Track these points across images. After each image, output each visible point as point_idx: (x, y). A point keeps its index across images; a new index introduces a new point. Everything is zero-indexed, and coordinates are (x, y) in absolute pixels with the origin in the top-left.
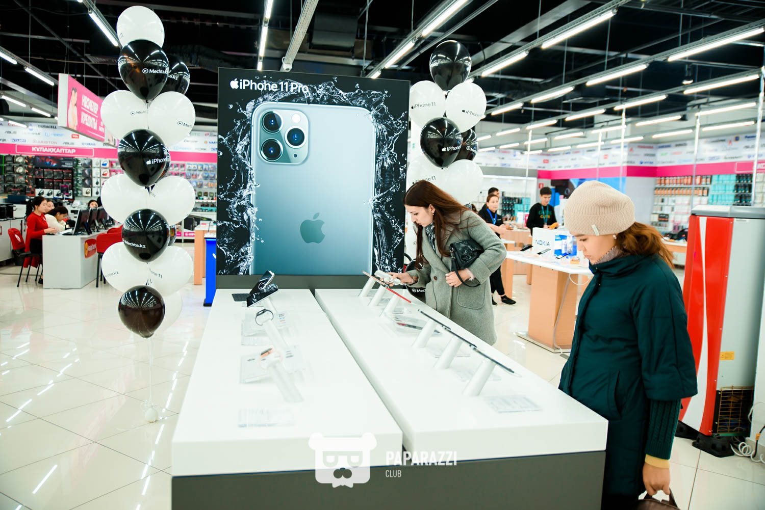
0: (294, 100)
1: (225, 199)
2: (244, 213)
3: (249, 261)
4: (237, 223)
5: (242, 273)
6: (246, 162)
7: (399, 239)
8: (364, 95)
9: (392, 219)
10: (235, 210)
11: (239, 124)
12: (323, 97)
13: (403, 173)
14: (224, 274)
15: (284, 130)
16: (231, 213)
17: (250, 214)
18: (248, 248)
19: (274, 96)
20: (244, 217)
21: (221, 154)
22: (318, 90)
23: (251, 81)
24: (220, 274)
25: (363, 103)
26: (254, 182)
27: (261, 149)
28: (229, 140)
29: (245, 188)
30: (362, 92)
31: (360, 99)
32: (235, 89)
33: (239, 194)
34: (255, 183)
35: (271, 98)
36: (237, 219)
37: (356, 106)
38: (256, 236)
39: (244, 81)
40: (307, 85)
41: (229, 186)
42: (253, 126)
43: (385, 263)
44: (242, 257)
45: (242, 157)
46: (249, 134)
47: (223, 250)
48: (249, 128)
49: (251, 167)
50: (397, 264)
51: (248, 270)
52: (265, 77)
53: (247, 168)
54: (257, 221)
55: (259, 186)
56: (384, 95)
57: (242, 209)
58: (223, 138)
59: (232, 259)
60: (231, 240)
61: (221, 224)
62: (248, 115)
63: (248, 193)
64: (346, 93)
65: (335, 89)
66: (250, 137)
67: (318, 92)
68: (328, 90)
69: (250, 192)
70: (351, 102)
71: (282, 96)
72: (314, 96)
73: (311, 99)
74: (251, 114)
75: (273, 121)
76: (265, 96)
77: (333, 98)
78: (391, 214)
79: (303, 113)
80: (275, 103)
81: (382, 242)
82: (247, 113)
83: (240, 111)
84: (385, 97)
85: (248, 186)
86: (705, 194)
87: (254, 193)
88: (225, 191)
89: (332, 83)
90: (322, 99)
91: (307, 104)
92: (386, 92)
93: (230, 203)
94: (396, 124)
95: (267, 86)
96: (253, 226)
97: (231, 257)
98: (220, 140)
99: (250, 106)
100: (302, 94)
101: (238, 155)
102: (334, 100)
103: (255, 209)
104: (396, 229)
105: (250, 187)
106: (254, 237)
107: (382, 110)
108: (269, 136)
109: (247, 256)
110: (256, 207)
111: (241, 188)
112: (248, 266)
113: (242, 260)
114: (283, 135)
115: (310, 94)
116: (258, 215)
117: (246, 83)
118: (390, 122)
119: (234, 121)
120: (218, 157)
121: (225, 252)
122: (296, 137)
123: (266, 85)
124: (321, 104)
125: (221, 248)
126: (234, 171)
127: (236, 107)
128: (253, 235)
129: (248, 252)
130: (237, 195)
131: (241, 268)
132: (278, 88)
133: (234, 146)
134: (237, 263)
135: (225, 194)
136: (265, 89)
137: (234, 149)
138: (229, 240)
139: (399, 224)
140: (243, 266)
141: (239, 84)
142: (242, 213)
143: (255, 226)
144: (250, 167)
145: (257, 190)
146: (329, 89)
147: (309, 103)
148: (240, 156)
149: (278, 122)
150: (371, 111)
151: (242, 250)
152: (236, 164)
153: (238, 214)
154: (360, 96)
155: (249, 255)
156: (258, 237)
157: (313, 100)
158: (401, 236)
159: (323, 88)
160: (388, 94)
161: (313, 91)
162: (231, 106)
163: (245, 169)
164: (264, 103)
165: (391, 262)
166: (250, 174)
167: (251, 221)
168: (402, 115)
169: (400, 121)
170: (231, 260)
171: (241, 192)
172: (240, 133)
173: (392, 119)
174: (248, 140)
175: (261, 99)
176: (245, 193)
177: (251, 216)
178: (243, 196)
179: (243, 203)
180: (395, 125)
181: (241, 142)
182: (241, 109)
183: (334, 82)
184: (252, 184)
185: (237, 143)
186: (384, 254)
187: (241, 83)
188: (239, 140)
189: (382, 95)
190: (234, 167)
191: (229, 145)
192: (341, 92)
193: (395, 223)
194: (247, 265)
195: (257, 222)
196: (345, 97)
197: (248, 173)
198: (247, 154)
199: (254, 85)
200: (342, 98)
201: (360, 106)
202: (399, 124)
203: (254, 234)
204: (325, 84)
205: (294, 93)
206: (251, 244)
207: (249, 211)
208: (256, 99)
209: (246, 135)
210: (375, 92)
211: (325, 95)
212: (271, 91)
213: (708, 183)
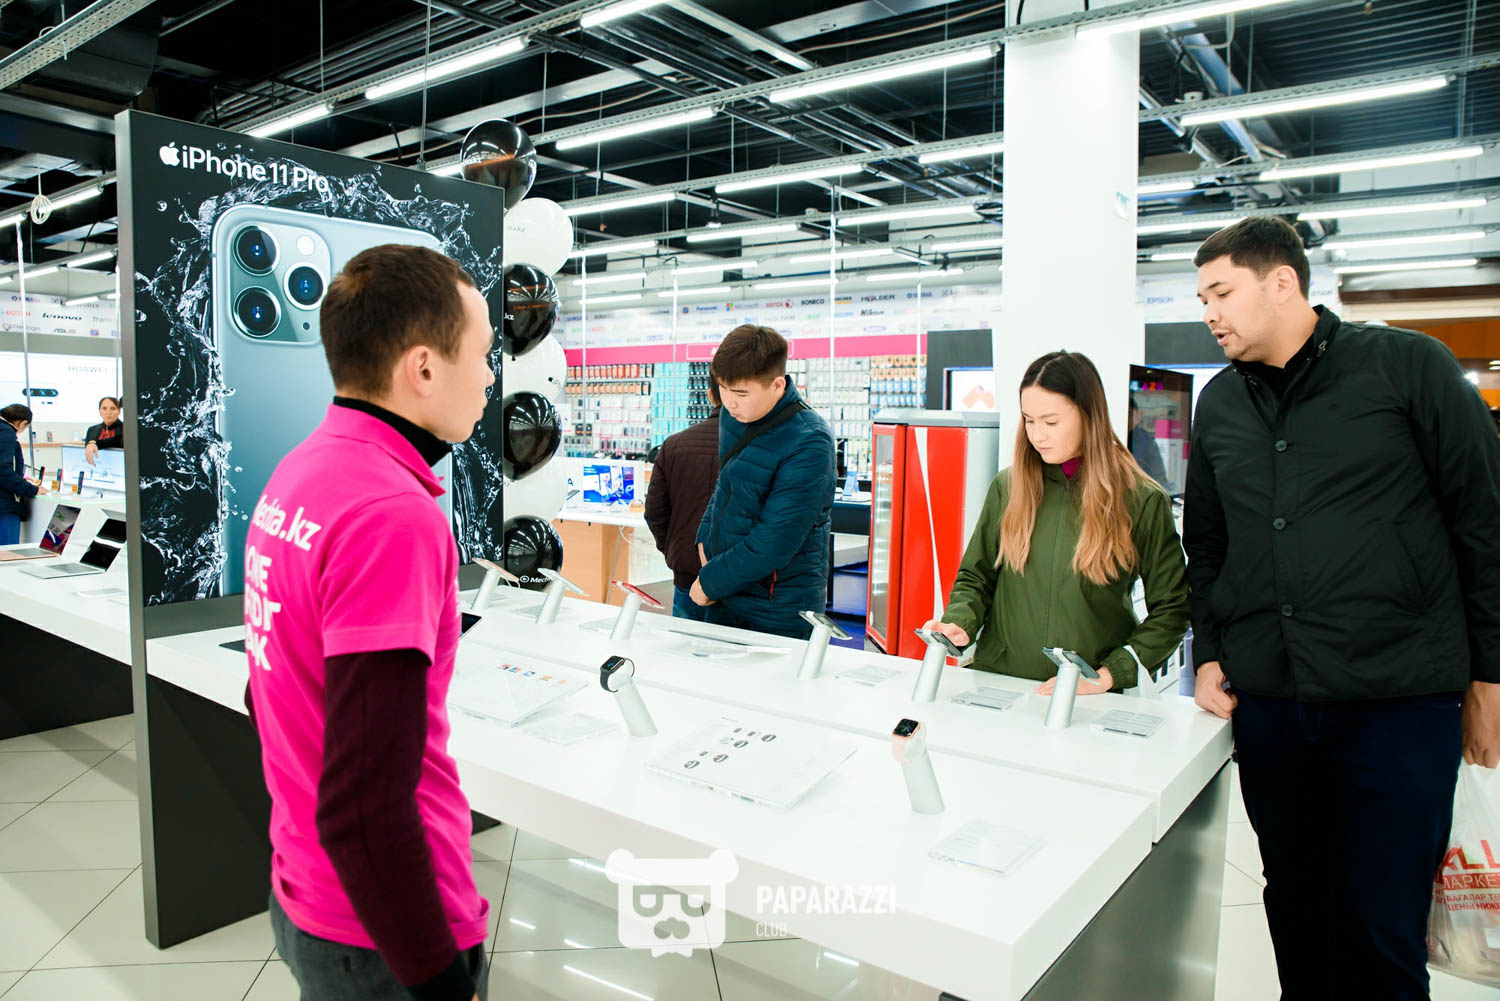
0: (300, 206)
1: (156, 425)
2: (202, 456)
3: (218, 565)
4: (187, 480)
5: (203, 595)
6: (202, 338)
7: (494, 490)
8: (429, 208)
9: (483, 453)
10: (182, 450)
11: (182, 250)
12: (356, 203)
13: (496, 364)
14: (164, 602)
15: (283, 268)
16: (173, 457)
17: (216, 456)
18: (215, 534)
19: (259, 192)
20: (203, 466)
21: (143, 317)
22: (347, 188)
23: (209, 152)
24: (154, 603)
25: (428, 225)
26: (222, 384)
27: (234, 308)
28: (161, 286)
29: (201, 397)
30: (427, 201)
31: (422, 215)
32: (170, 166)
33: (188, 413)
34: (224, 387)
35: (252, 195)
36: (187, 470)
37: (416, 228)
38: (231, 507)
39: (193, 150)
40: (325, 176)
41: (165, 393)
42: (215, 256)
43: (473, 539)
44: (202, 557)
45: (192, 326)
46: (208, 273)
47: (157, 545)
48: (206, 260)
49: (215, 349)
50: (493, 540)
51: (217, 585)
52: (239, 146)
53: (204, 351)
54: (231, 473)
55: (232, 393)
56: (463, 211)
57: (196, 447)
58: (148, 281)
59: (179, 564)
60: (176, 520)
61: (149, 485)
62: (204, 230)
63: (210, 410)
64: (398, 201)
65: (378, 190)
66: (209, 281)
67: (347, 193)
68: (365, 191)
69: (212, 406)
70: (408, 220)
71: (276, 195)
72: (340, 201)
73: (333, 205)
74: (210, 227)
75: (257, 248)
76: (240, 191)
77: (375, 208)
78: (481, 444)
79: (319, 234)
80: (262, 207)
81: (468, 500)
82: (202, 225)
83: (184, 217)
84: (465, 216)
85: (209, 393)
86: (646, 392)
87: (223, 408)
88: (155, 406)
89: (373, 176)
90: (355, 208)
91: (325, 217)
92: (467, 206)
93: (167, 434)
94: (484, 268)
95: (244, 169)
96: (224, 483)
97: (176, 560)
98: (139, 284)
99: (207, 208)
100: (314, 194)
101: (182, 322)
102: (377, 213)
103: (227, 446)
104: (490, 471)
105: (213, 395)
106: (225, 508)
107: (460, 242)
108: (251, 281)
109: (214, 555)
110: (228, 441)
111: (193, 398)
112: (216, 577)
113: (202, 565)
114: (279, 278)
115: (331, 195)
116: (233, 460)
117: (197, 155)
118: (473, 265)
119: (172, 241)
120: (137, 324)
121: (161, 551)
122: (306, 285)
123: (241, 165)
124: (353, 218)
125: (152, 541)
126: (176, 360)
127: (174, 210)
128: (224, 505)
129: (216, 544)
130: (184, 413)
131: (201, 583)
132: (266, 176)
133: (174, 301)
134: (189, 571)
135: (155, 412)
136: (240, 175)
137: (173, 307)
138: (170, 522)
139: (494, 462)
140: (204, 578)
141: (180, 156)
142: (198, 456)
143: (227, 483)
144: (212, 349)
145: (229, 402)
146: (367, 189)
147: (330, 214)
148: (188, 324)
149: (268, 250)
150: (442, 240)
151: (202, 542)
152: (180, 343)
153: (188, 459)
154: (422, 209)
155: (217, 550)
156: (235, 509)
157: (339, 209)
158: (498, 485)
159: (356, 185)
160: (469, 210)
161: (338, 190)
162: (164, 207)
163: (200, 353)
164: (239, 206)
165: (483, 535)
166: (212, 367)
167: (219, 474)
168: (492, 253)
169: (490, 265)
170: (176, 569)
171: (193, 408)
172: (187, 270)
173: (478, 258)
174: (206, 288)
175: (230, 197)
176: (203, 409)
177: (218, 462)
178: (199, 416)
179: (199, 432)
180: (482, 271)
181: (190, 292)
182: (186, 215)
183: (376, 175)
184: (218, 388)
185: (179, 293)
186: (471, 522)
187: (185, 154)
188: (184, 288)
189: (459, 210)
190: (176, 349)
191: (161, 296)
192: (389, 197)
193: (487, 461)
194: (213, 575)
195: (232, 476)
196: (397, 209)
197: (206, 363)
198: (203, 319)
199: (214, 163)
200: (391, 211)
201: (423, 230)
202: (488, 270)
203: (227, 503)
204: (360, 178)
205: (300, 190)
206: (220, 525)
207: (213, 451)
208: (221, 195)
209: (201, 275)
210: (449, 204)
211: (359, 200)
212: (253, 180)
213: (649, 374)
